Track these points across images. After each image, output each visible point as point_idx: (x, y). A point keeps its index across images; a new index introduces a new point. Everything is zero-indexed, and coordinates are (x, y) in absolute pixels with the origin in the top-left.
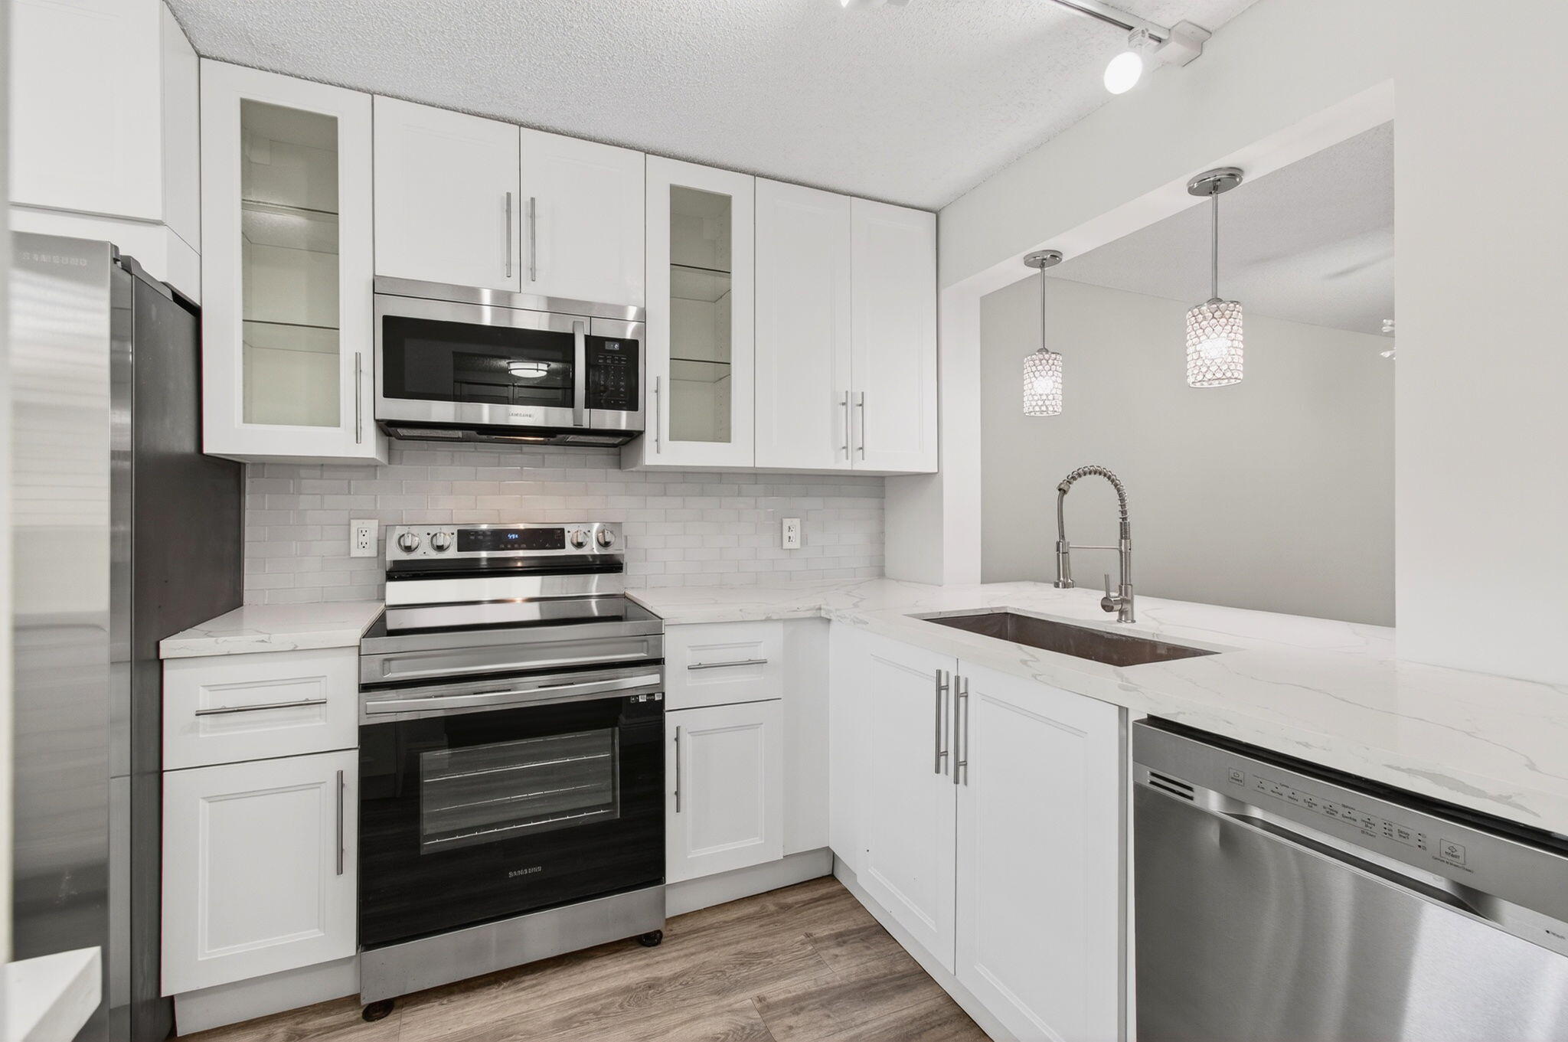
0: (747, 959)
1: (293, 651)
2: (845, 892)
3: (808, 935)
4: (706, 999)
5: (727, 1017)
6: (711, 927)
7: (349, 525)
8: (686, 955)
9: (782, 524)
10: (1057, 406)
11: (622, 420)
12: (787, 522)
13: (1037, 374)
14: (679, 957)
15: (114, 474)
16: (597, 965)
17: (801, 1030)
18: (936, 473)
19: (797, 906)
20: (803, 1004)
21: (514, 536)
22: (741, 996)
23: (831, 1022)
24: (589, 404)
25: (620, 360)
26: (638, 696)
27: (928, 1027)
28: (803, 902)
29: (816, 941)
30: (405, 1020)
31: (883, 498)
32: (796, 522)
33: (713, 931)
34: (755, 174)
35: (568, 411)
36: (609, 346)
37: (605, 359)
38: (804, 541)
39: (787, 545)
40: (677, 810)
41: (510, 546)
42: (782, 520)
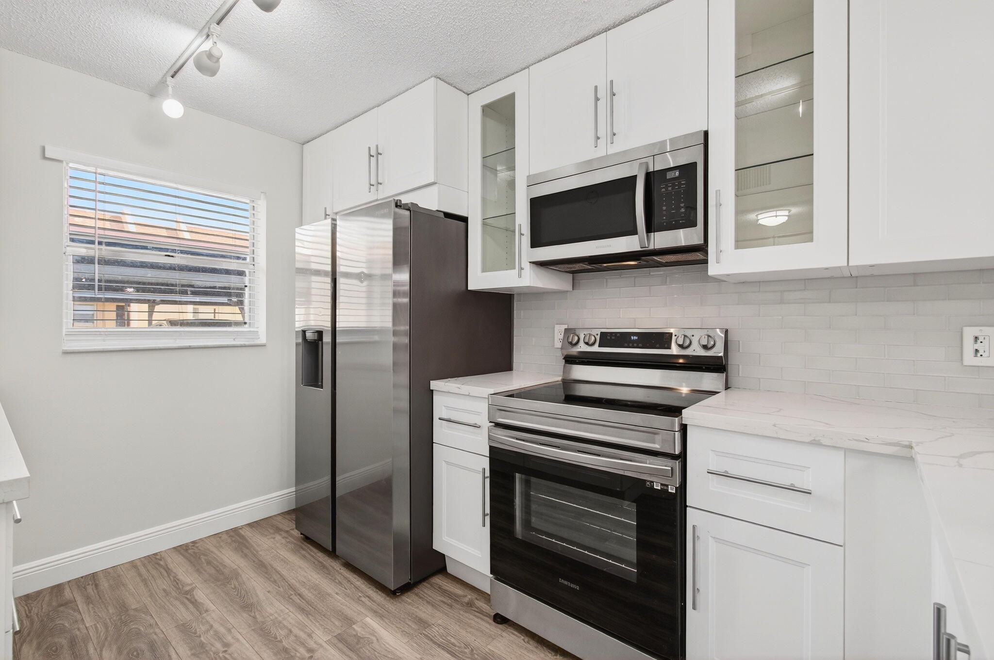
1: (468, 396)
7: (554, 328)
9: (961, 332)
11: (682, 237)
12: (972, 331)
15: (395, 306)
21: (635, 338)
24: (650, 229)
25: (680, 184)
26: (653, 482)
30: (504, 634)
32: (989, 331)
35: (635, 238)
36: (670, 175)
37: (667, 186)
39: (971, 361)
40: (694, 608)
41: (631, 345)
42: (962, 329)
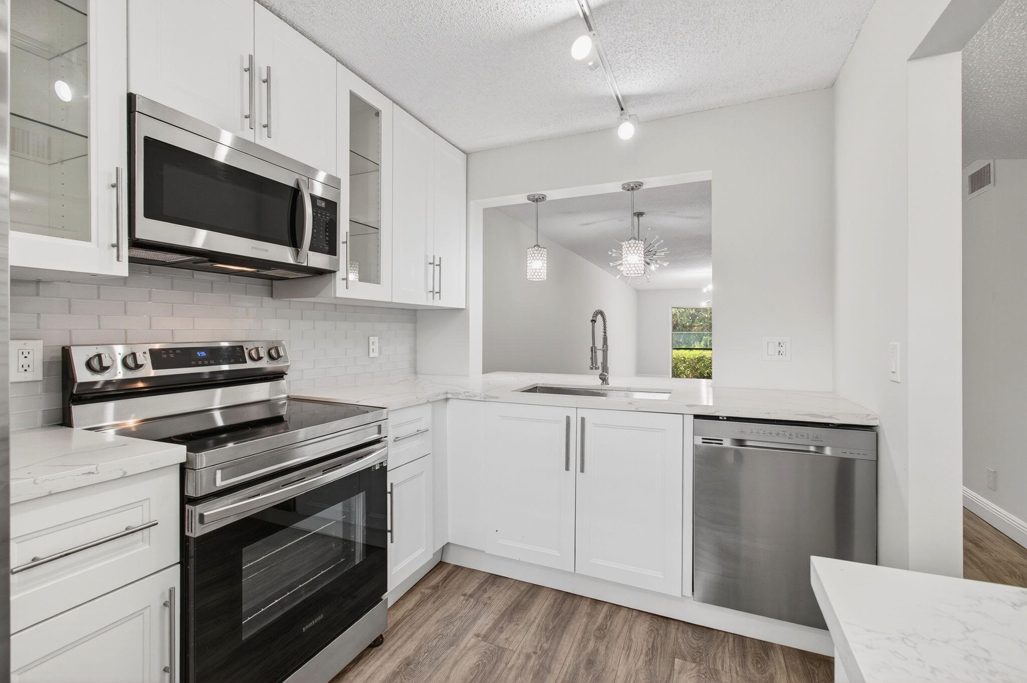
0: (448, 620)
1: (121, 478)
2: (457, 567)
3: (465, 595)
4: (449, 651)
5: (471, 653)
6: (404, 618)
8: (408, 638)
9: (369, 340)
10: (544, 276)
12: (372, 339)
13: (535, 258)
14: (405, 642)
16: (356, 673)
17: (512, 637)
18: (464, 309)
19: (441, 584)
20: (501, 625)
21: (203, 354)
22: (466, 640)
23: (521, 626)
25: (325, 215)
26: (375, 465)
27: (560, 606)
28: (441, 581)
29: (471, 596)
31: (416, 323)
32: (376, 339)
33: (408, 618)
34: (394, 102)
35: (292, 250)
36: (319, 203)
37: (317, 212)
38: (380, 353)
39: (372, 355)
40: (392, 542)
41: (200, 362)
42: (369, 338)
